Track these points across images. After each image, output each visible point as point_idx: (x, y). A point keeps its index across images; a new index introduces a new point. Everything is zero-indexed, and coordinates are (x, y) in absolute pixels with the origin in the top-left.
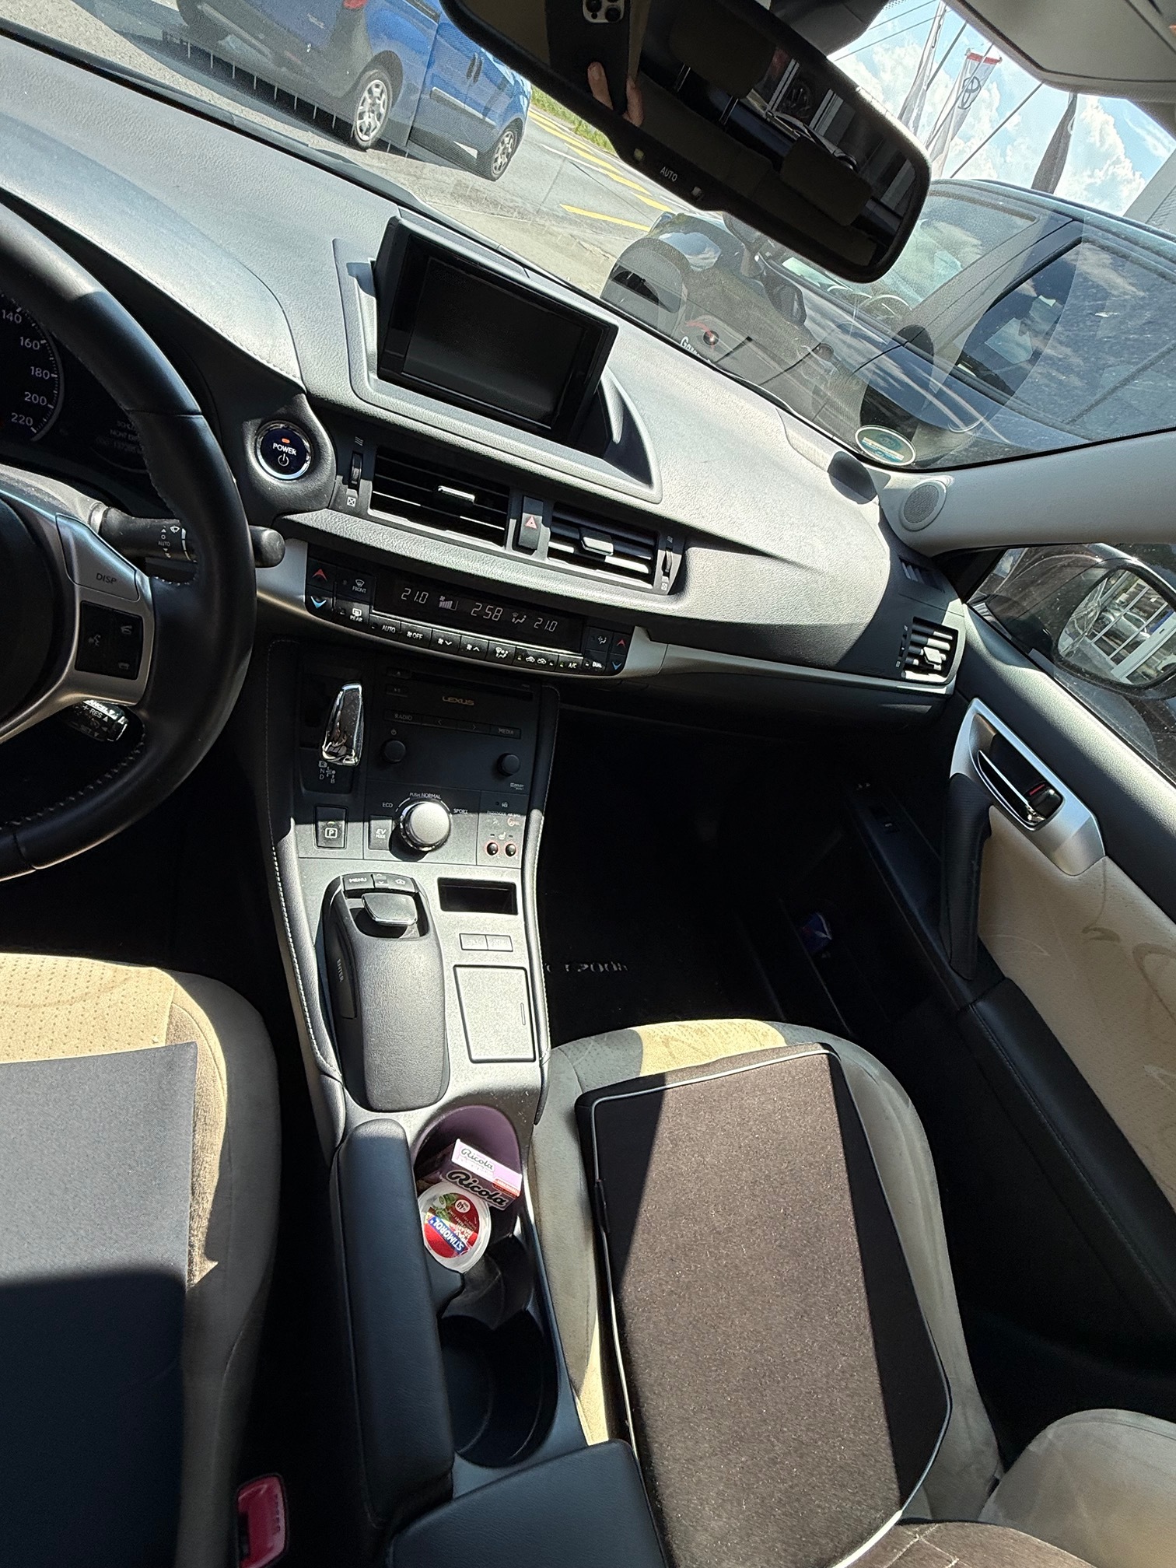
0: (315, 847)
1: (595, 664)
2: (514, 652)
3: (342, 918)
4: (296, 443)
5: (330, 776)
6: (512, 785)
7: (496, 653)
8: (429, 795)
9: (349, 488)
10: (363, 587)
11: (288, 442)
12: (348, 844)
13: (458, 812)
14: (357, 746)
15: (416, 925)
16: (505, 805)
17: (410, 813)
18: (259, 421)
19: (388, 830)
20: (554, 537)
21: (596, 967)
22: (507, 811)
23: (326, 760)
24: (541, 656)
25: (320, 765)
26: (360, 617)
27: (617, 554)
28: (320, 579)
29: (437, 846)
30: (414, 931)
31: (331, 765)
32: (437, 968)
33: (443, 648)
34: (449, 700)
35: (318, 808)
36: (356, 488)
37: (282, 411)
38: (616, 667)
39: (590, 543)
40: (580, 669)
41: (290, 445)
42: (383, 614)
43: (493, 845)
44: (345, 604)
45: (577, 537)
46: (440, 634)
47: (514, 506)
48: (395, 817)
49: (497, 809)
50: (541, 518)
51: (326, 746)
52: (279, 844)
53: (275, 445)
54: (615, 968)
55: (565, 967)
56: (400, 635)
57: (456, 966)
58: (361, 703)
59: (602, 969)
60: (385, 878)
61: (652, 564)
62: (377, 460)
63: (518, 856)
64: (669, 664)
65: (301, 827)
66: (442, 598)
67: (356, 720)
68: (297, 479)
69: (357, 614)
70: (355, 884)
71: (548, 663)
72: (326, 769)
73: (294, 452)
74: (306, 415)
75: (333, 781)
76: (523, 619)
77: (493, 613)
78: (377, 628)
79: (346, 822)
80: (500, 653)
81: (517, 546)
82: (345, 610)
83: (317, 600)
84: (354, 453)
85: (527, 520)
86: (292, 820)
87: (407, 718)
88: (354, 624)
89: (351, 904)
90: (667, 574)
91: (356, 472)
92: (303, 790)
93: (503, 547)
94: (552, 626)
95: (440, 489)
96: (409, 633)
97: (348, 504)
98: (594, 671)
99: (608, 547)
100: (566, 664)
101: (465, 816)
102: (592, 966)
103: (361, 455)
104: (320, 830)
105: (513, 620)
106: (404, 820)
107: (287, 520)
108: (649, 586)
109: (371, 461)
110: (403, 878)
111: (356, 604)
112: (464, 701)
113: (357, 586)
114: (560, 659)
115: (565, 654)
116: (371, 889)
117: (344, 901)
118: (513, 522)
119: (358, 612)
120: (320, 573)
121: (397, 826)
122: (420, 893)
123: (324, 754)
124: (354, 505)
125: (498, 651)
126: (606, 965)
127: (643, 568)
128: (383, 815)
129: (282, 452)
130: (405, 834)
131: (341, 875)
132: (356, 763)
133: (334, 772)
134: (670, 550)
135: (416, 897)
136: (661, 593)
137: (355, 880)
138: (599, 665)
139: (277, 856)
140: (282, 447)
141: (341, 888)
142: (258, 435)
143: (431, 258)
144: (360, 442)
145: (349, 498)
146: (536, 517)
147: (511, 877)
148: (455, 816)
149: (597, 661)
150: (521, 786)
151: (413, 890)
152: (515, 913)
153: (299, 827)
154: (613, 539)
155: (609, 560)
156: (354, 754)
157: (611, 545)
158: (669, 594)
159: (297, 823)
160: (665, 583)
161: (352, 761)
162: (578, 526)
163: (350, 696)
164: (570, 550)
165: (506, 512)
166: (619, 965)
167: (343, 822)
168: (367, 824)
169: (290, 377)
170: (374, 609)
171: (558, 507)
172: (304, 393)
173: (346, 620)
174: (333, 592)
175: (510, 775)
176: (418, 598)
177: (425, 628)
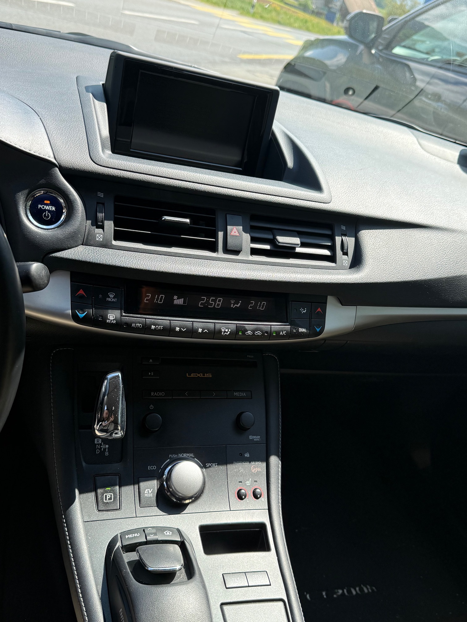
0: (96, 511)
1: (301, 330)
2: (235, 329)
3: (121, 571)
4: (54, 202)
5: (105, 449)
6: (251, 437)
7: (221, 332)
8: (185, 455)
9: (97, 228)
10: (114, 298)
11: (48, 202)
12: (123, 505)
13: (210, 466)
14: (122, 421)
15: (183, 570)
16: (247, 455)
17: (170, 471)
18: (26, 191)
19: (154, 489)
20: (254, 240)
21: (349, 592)
22: (250, 460)
23: (99, 437)
24: (257, 330)
25: (96, 442)
26: (113, 320)
27: (303, 245)
28: (82, 297)
29: (196, 497)
30: (182, 575)
31: (105, 440)
32: (204, 607)
33: (180, 334)
34: (192, 375)
35: (97, 478)
36: (102, 227)
37: (42, 181)
38: (318, 330)
39: (282, 240)
40: (289, 335)
41: (51, 204)
42: (131, 315)
43: (243, 491)
44: (101, 312)
45: (270, 237)
46: (176, 324)
47: (220, 222)
48: (159, 477)
49: (241, 459)
50: (241, 227)
51: (97, 425)
52: (67, 512)
53: (39, 206)
54: (366, 591)
55: (322, 594)
56: (146, 329)
57: (222, 604)
58: (121, 386)
59: (354, 593)
60: (154, 531)
61: (332, 248)
62: (115, 206)
63: (264, 499)
64: (360, 321)
65: (85, 496)
66: (175, 297)
67: (119, 400)
68: (58, 227)
69: (111, 318)
70: (132, 539)
71: (263, 334)
72: (101, 444)
73: (54, 209)
74: (60, 181)
75: (107, 454)
76: (240, 304)
77: (215, 303)
78: (128, 327)
79: (120, 487)
80: (225, 332)
81: (227, 250)
82: (102, 316)
83: (80, 312)
84: (98, 203)
85: (231, 231)
86: (77, 491)
87: (161, 394)
88: (111, 326)
89: (128, 557)
90: (346, 254)
91: (100, 215)
92: (84, 464)
93: (216, 253)
94: (262, 306)
95: (163, 219)
96: (152, 326)
97: (97, 239)
98: (302, 335)
99: (296, 240)
100: (278, 333)
101: (217, 470)
102: (345, 591)
103: (103, 204)
104: (99, 497)
105: (232, 306)
106: (167, 478)
107: (53, 257)
108: (333, 264)
109: (110, 206)
110: (169, 529)
111: (110, 311)
112: (204, 375)
113: (109, 297)
114: (272, 329)
115: (276, 326)
116: (144, 542)
117: (122, 556)
118: (221, 234)
119: (112, 316)
120: (81, 292)
121: (162, 485)
122: (185, 541)
123: (96, 431)
124: (101, 240)
125: (223, 330)
126: (357, 589)
127: (326, 252)
128: (149, 477)
129: (45, 210)
130: (169, 491)
131: (118, 532)
132: (122, 436)
133: (107, 446)
134: (345, 235)
135: (182, 545)
136: (343, 268)
137: (130, 536)
138: (304, 330)
139: (66, 523)
140: (45, 207)
141: (119, 544)
142: (28, 200)
143: (141, 71)
144: (101, 195)
145: (97, 235)
146: (237, 227)
147: (261, 517)
148: (208, 469)
149: (302, 327)
150: (258, 437)
151: (178, 539)
152: (268, 549)
153: (82, 495)
154: (298, 234)
155: (299, 250)
156: (119, 428)
157: (298, 239)
158: (349, 269)
159: (80, 493)
160: (346, 260)
161: (119, 434)
162: (270, 230)
163: (114, 383)
164: (267, 247)
165: (215, 228)
166: (368, 587)
167: (117, 487)
168: (136, 486)
169: (47, 157)
170: (124, 313)
171: (253, 218)
172: (58, 167)
173: (103, 323)
174: (92, 304)
175: (249, 429)
176: (157, 300)
177: (163, 321)
